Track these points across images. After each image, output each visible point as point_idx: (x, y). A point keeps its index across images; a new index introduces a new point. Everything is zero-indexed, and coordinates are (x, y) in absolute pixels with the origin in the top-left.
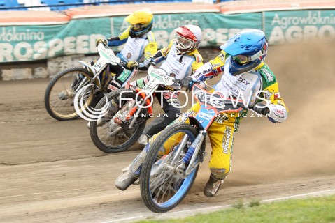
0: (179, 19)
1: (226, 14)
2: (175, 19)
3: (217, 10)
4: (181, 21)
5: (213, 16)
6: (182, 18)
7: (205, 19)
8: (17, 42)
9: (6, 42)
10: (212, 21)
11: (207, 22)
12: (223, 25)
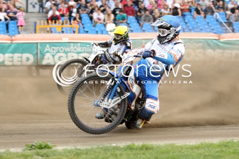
0: (190, 42)
1: (222, 40)
2: (187, 43)
3: (217, 38)
4: (191, 44)
5: (213, 41)
6: (192, 42)
7: (207, 43)
8: (80, 53)
9: (73, 52)
10: (212, 45)
11: (209, 45)
12: (219, 47)
